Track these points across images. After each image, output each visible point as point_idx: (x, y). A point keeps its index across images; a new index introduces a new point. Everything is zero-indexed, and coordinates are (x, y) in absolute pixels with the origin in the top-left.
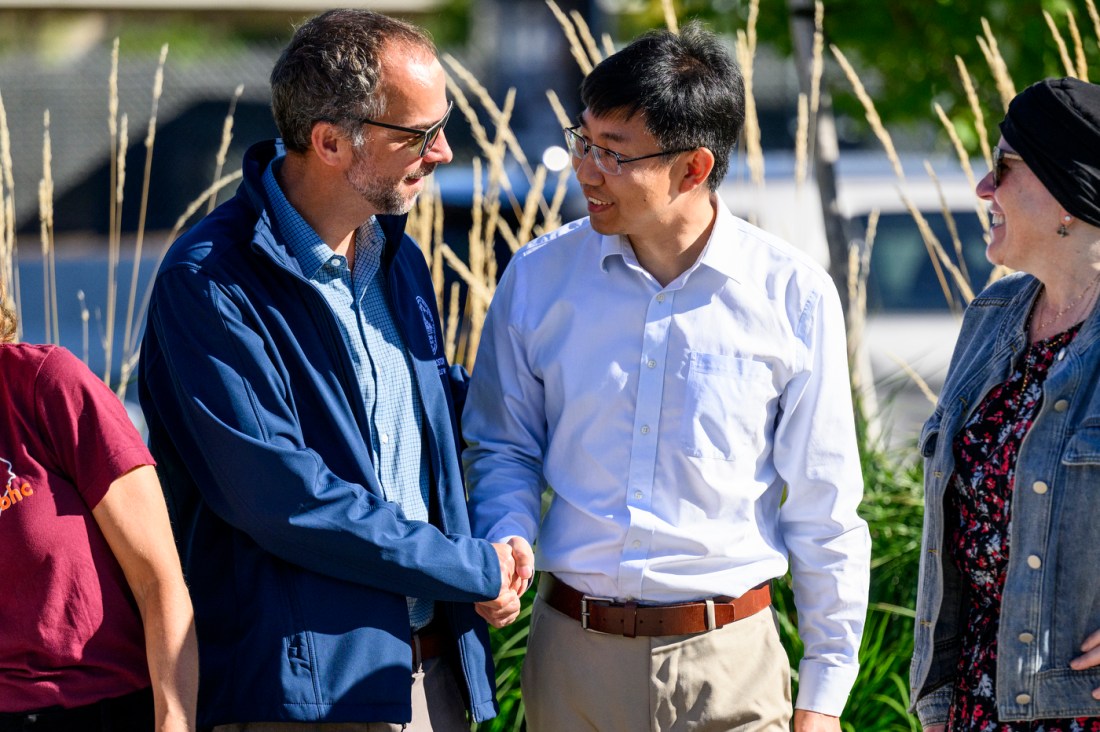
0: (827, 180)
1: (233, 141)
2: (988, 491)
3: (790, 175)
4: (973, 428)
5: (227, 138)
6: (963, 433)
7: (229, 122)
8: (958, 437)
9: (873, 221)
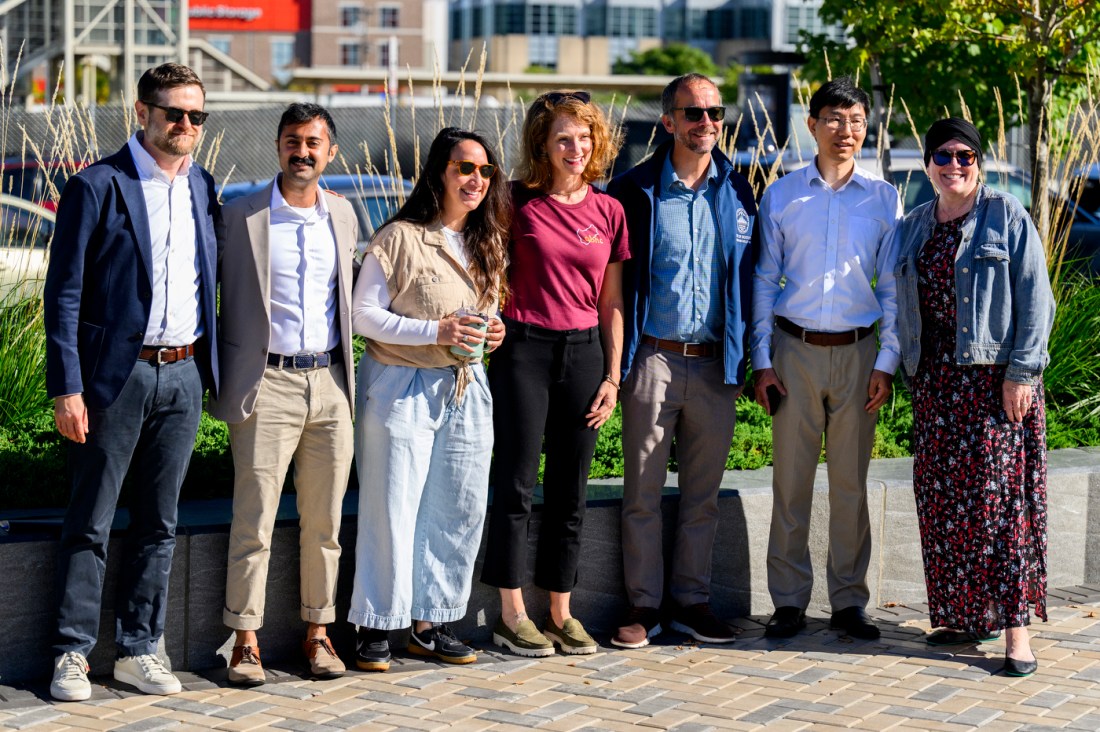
0: (886, 159)
1: (655, 137)
2: (938, 278)
3: (873, 157)
4: (923, 258)
5: (653, 135)
6: (919, 260)
7: (655, 129)
8: (917, 262)
9: (909, 174)
